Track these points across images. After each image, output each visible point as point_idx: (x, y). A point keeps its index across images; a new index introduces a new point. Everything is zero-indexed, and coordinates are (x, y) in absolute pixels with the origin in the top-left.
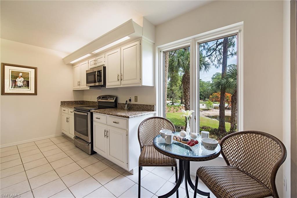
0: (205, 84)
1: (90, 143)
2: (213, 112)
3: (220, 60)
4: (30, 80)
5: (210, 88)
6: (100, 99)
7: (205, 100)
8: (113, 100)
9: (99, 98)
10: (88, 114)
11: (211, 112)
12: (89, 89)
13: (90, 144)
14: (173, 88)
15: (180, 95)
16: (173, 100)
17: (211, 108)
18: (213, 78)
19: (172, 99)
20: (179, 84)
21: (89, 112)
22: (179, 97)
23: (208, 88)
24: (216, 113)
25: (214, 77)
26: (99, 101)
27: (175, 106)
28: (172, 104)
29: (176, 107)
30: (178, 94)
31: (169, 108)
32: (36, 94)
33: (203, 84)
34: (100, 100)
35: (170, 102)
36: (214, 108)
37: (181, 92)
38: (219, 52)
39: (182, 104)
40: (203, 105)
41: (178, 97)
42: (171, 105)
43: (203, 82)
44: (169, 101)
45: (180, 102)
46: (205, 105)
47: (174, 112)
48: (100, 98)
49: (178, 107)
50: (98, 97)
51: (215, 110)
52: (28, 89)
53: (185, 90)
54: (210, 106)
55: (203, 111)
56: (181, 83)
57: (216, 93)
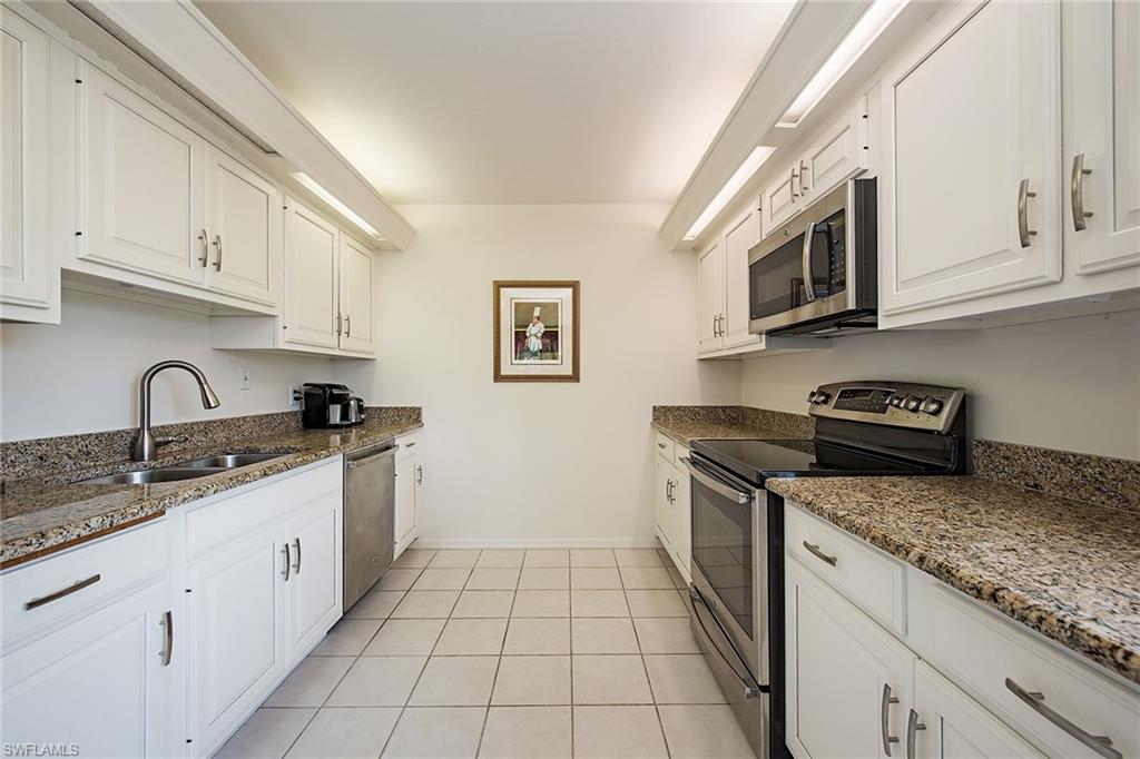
1: (764, 689)
4: (559, 330)
6: (825, 402)
8: (936, 413)
9: (824, 394)
10: (751, 499)
12: (762, 346)
13: (765, 698)
21: (757, 486)
26: (820, 419)
32: (575, 377)
34: (826, 411)
48: (828, 397)
50: (813, 394)
52: (554, 362)
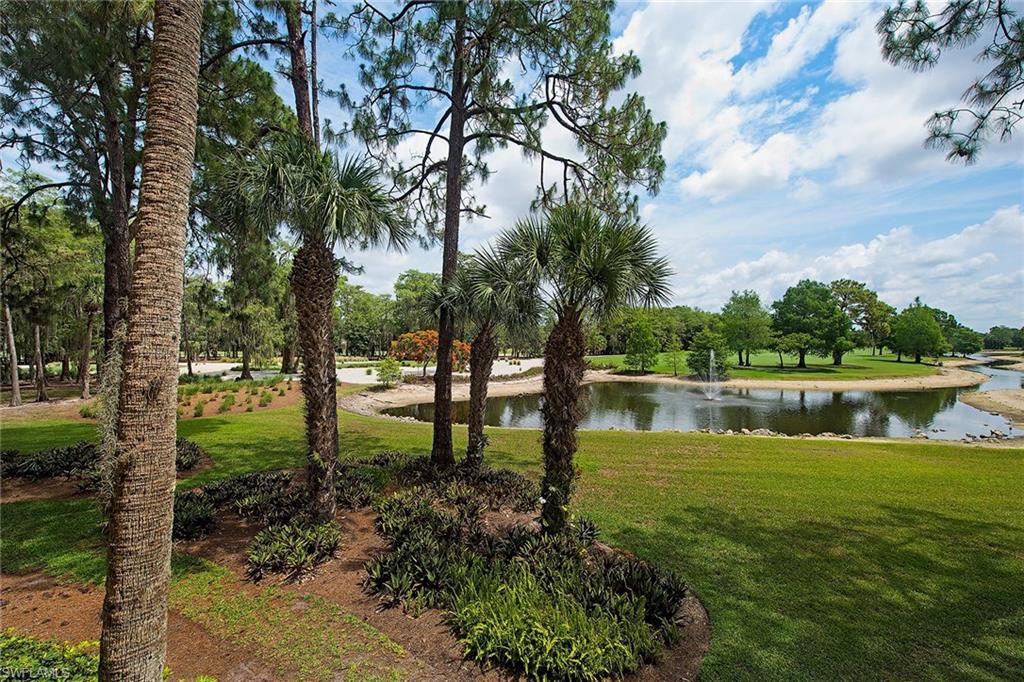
0: (376, 302)
2: (401, 396)
3: (432, 223)
5: (390, 317)
7: (373, 355)
11: (396, 396)
14: (247, 311)
15: (280, 340)
16: (245, 360)
17: (394, 383)
18: (398, 287)
19: (240, 354)
20: (276, 293)
22: (276, 346)
23: (383, 317)
24: (410, 396)
25: (403, 282)
27: (256, 382)
28: (243, 377)
29: (260, 390)
30: (268, 335)
31: (224, 393)
33: (369, 303)
35: (233, 369)
36: (405, 381)
37: (286, 329)
38: (432, 196)
39: (287, 373)
40: (369, 373)
41: (272, 345)
42: (238, 379)
43: (369, 297)
44: (225, 361)
45: (280, 365)
46: (375, 372)
47: (249, 410)
49: (272, 384)
51: (406, 387)
53: (307, 315)
54: (393, 376)
55: (370, 394)
56: (284, 291)
57: (408, 334)
